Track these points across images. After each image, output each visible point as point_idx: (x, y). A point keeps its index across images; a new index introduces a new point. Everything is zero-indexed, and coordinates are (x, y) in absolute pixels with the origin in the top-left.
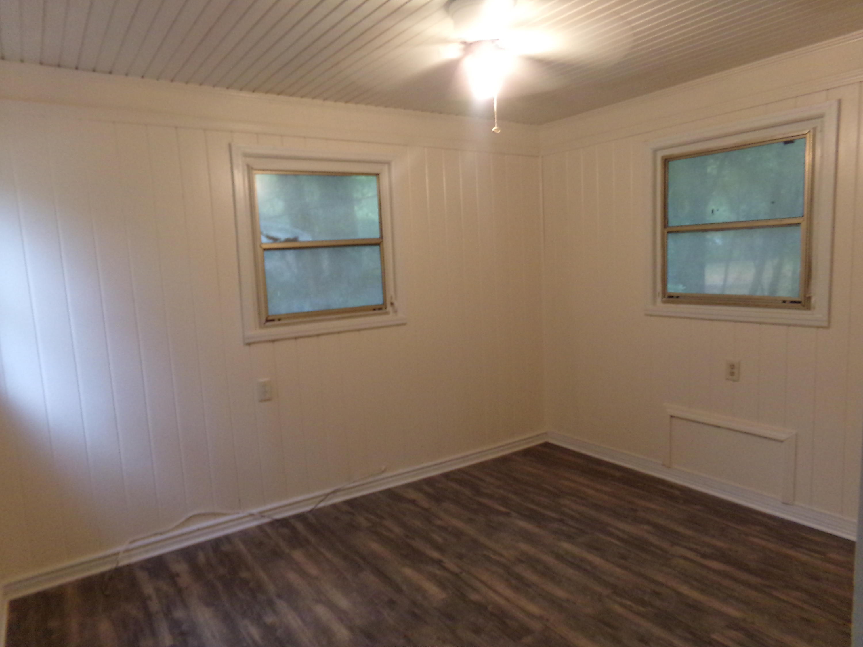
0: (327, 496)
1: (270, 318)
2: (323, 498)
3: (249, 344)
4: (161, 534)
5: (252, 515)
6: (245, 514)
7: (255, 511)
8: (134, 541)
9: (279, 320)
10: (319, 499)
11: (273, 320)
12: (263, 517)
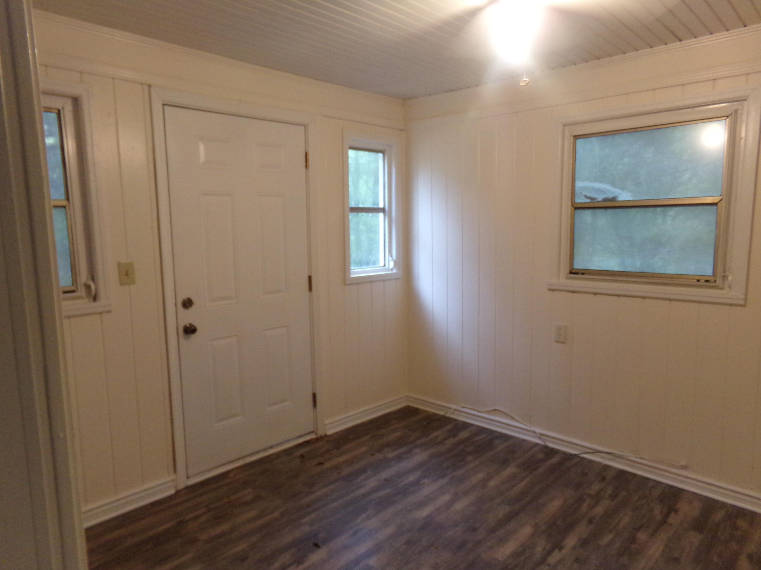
0: (596, 452)
1: (573, 271)
2: (590, 451)
3: (552, 290)
4: (478, 411)
5: (534, 432)
6: (531, 429)
7: (538, 430)
8: (463, 407)
9: (583, 274)
10: (586, 450)
11: (577, 273)
12: (540, 438)
